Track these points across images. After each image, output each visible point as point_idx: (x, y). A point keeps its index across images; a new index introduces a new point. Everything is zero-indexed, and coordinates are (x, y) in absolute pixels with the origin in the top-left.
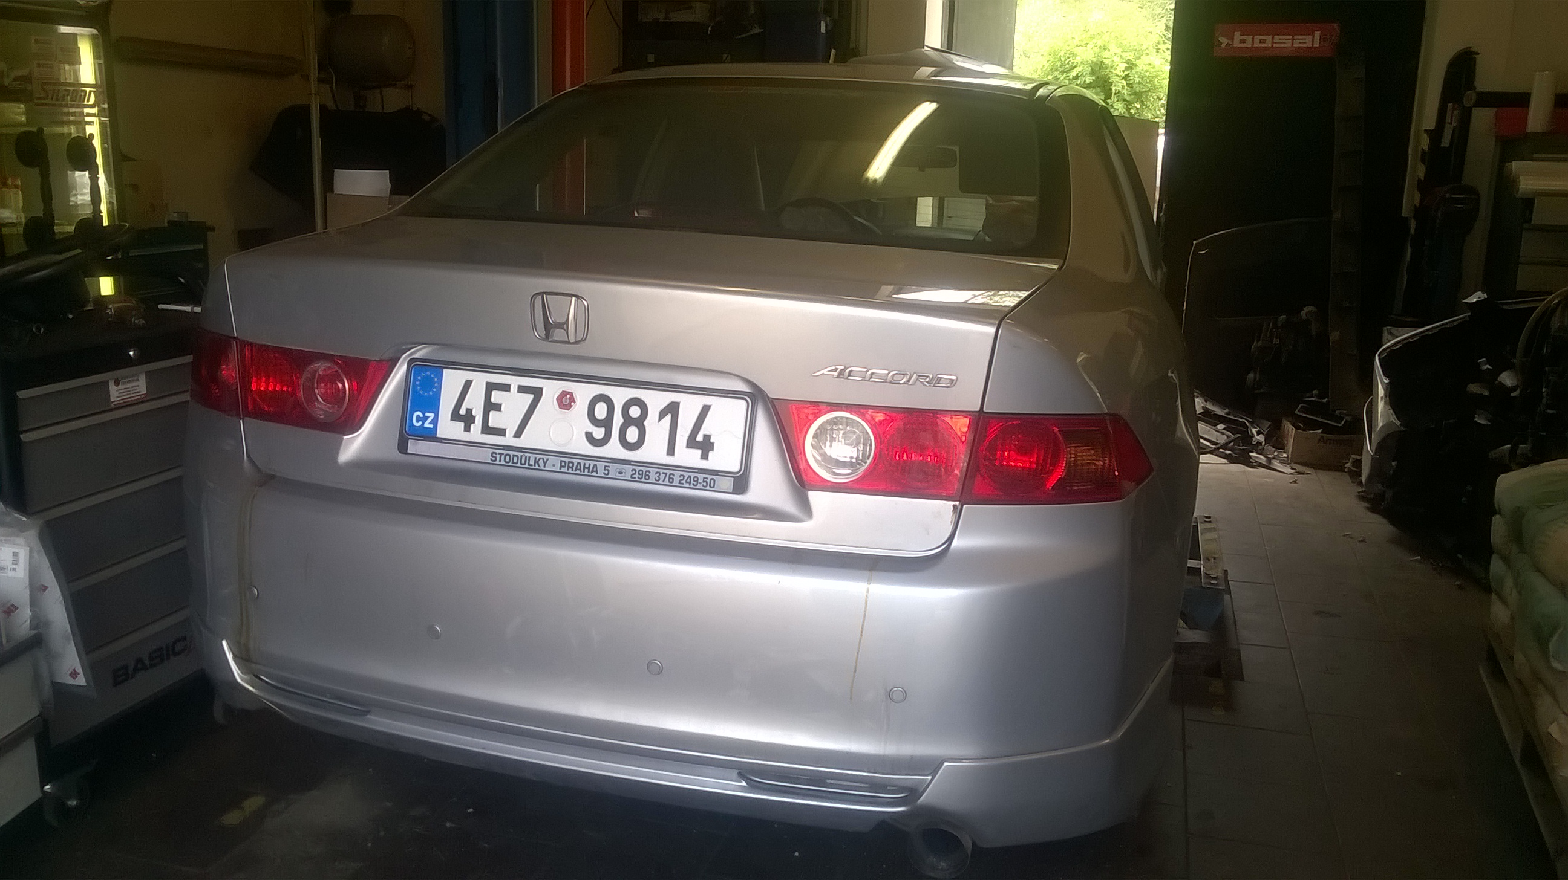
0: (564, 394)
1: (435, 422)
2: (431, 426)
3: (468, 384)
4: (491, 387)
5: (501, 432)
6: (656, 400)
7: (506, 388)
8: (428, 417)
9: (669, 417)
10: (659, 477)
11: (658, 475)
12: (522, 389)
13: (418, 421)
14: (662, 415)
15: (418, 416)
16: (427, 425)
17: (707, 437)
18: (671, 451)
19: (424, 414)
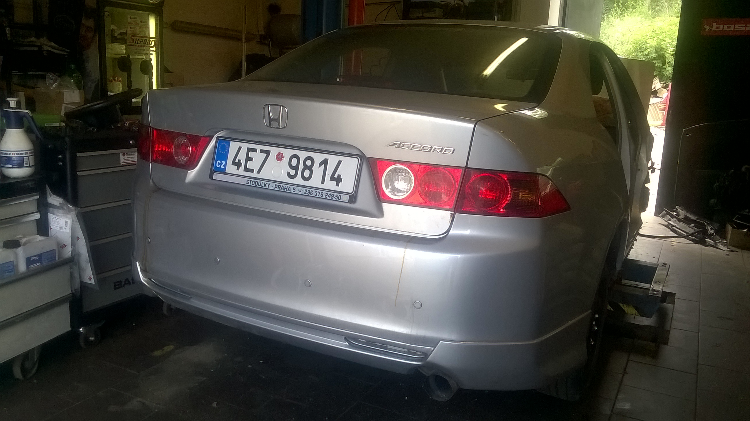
0: (279, 154)
1: (225, 165)
2: (224, 167)
3: (240, 148)
4: (249, 150)
5: (252, 171)
6: (318, 158)
7: (255, 150)
8: (223, 163)
9: (323, 165)
10: (316, 194)
11: (316, 192)
12: (262, 151)
13: (218, 165)
14: (320, 165)
15: (219, 163)
16: (222, 167)
17: (339, 176)
18: (323, 182)
19: (221, 162)
